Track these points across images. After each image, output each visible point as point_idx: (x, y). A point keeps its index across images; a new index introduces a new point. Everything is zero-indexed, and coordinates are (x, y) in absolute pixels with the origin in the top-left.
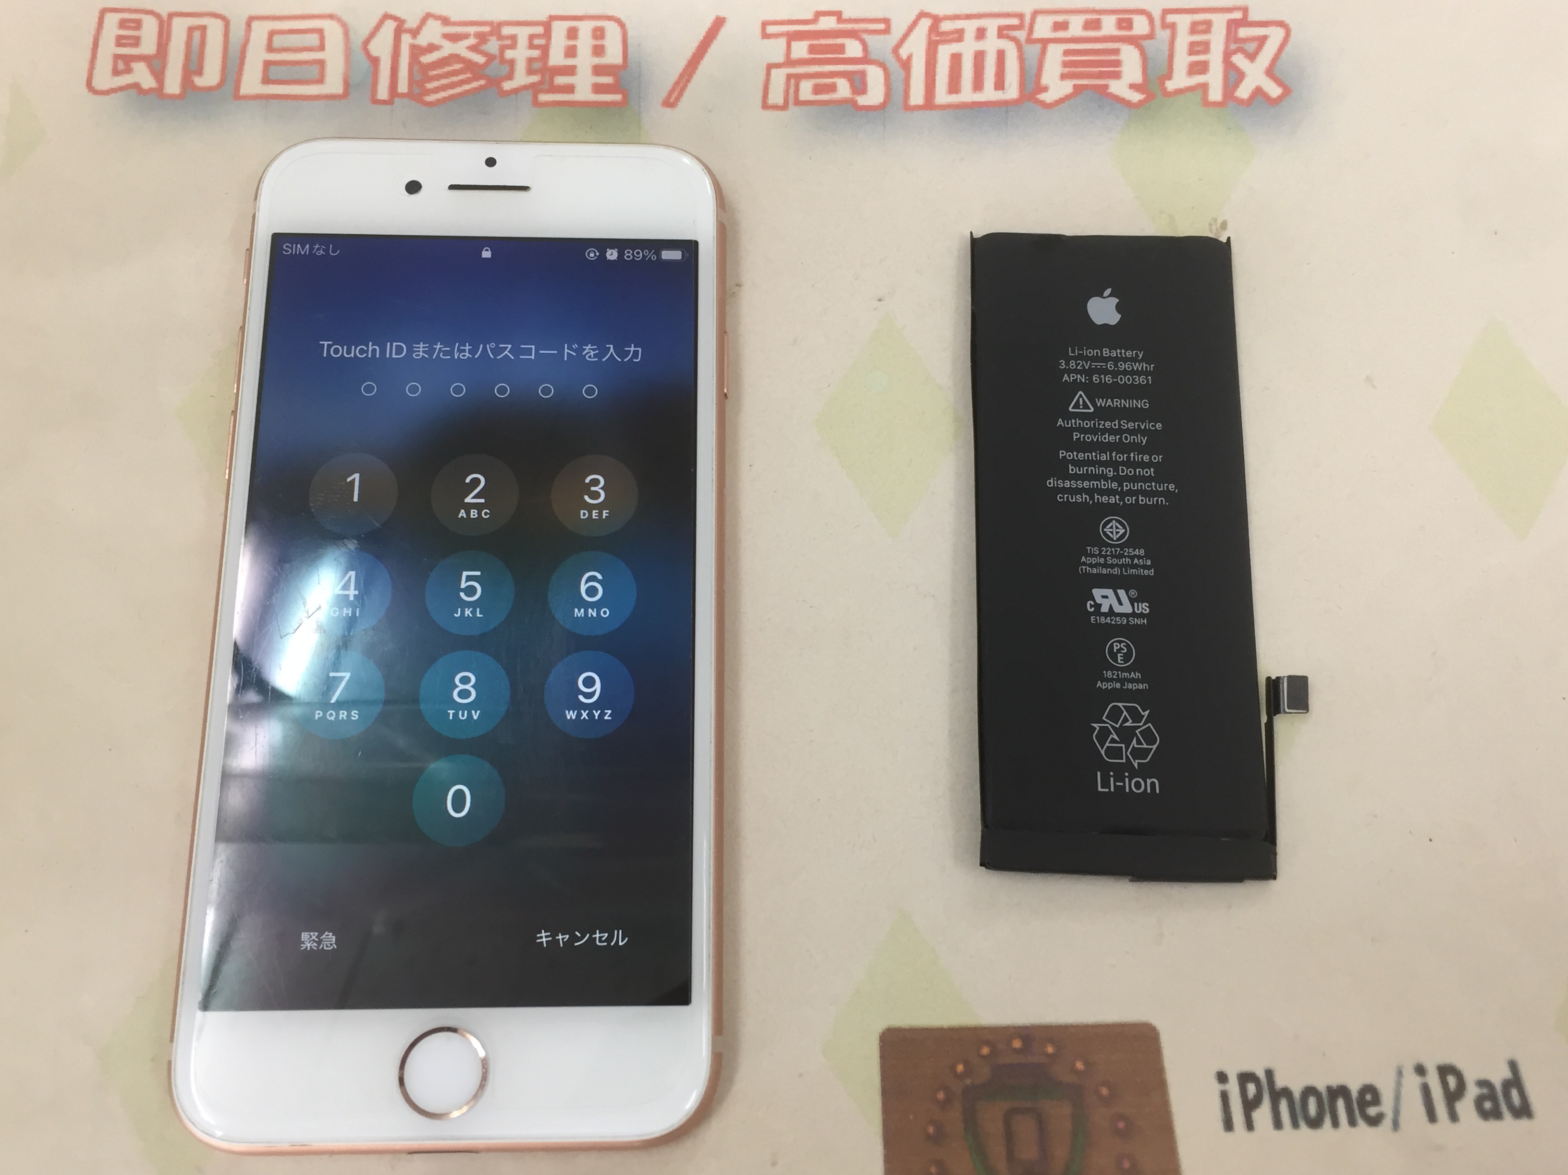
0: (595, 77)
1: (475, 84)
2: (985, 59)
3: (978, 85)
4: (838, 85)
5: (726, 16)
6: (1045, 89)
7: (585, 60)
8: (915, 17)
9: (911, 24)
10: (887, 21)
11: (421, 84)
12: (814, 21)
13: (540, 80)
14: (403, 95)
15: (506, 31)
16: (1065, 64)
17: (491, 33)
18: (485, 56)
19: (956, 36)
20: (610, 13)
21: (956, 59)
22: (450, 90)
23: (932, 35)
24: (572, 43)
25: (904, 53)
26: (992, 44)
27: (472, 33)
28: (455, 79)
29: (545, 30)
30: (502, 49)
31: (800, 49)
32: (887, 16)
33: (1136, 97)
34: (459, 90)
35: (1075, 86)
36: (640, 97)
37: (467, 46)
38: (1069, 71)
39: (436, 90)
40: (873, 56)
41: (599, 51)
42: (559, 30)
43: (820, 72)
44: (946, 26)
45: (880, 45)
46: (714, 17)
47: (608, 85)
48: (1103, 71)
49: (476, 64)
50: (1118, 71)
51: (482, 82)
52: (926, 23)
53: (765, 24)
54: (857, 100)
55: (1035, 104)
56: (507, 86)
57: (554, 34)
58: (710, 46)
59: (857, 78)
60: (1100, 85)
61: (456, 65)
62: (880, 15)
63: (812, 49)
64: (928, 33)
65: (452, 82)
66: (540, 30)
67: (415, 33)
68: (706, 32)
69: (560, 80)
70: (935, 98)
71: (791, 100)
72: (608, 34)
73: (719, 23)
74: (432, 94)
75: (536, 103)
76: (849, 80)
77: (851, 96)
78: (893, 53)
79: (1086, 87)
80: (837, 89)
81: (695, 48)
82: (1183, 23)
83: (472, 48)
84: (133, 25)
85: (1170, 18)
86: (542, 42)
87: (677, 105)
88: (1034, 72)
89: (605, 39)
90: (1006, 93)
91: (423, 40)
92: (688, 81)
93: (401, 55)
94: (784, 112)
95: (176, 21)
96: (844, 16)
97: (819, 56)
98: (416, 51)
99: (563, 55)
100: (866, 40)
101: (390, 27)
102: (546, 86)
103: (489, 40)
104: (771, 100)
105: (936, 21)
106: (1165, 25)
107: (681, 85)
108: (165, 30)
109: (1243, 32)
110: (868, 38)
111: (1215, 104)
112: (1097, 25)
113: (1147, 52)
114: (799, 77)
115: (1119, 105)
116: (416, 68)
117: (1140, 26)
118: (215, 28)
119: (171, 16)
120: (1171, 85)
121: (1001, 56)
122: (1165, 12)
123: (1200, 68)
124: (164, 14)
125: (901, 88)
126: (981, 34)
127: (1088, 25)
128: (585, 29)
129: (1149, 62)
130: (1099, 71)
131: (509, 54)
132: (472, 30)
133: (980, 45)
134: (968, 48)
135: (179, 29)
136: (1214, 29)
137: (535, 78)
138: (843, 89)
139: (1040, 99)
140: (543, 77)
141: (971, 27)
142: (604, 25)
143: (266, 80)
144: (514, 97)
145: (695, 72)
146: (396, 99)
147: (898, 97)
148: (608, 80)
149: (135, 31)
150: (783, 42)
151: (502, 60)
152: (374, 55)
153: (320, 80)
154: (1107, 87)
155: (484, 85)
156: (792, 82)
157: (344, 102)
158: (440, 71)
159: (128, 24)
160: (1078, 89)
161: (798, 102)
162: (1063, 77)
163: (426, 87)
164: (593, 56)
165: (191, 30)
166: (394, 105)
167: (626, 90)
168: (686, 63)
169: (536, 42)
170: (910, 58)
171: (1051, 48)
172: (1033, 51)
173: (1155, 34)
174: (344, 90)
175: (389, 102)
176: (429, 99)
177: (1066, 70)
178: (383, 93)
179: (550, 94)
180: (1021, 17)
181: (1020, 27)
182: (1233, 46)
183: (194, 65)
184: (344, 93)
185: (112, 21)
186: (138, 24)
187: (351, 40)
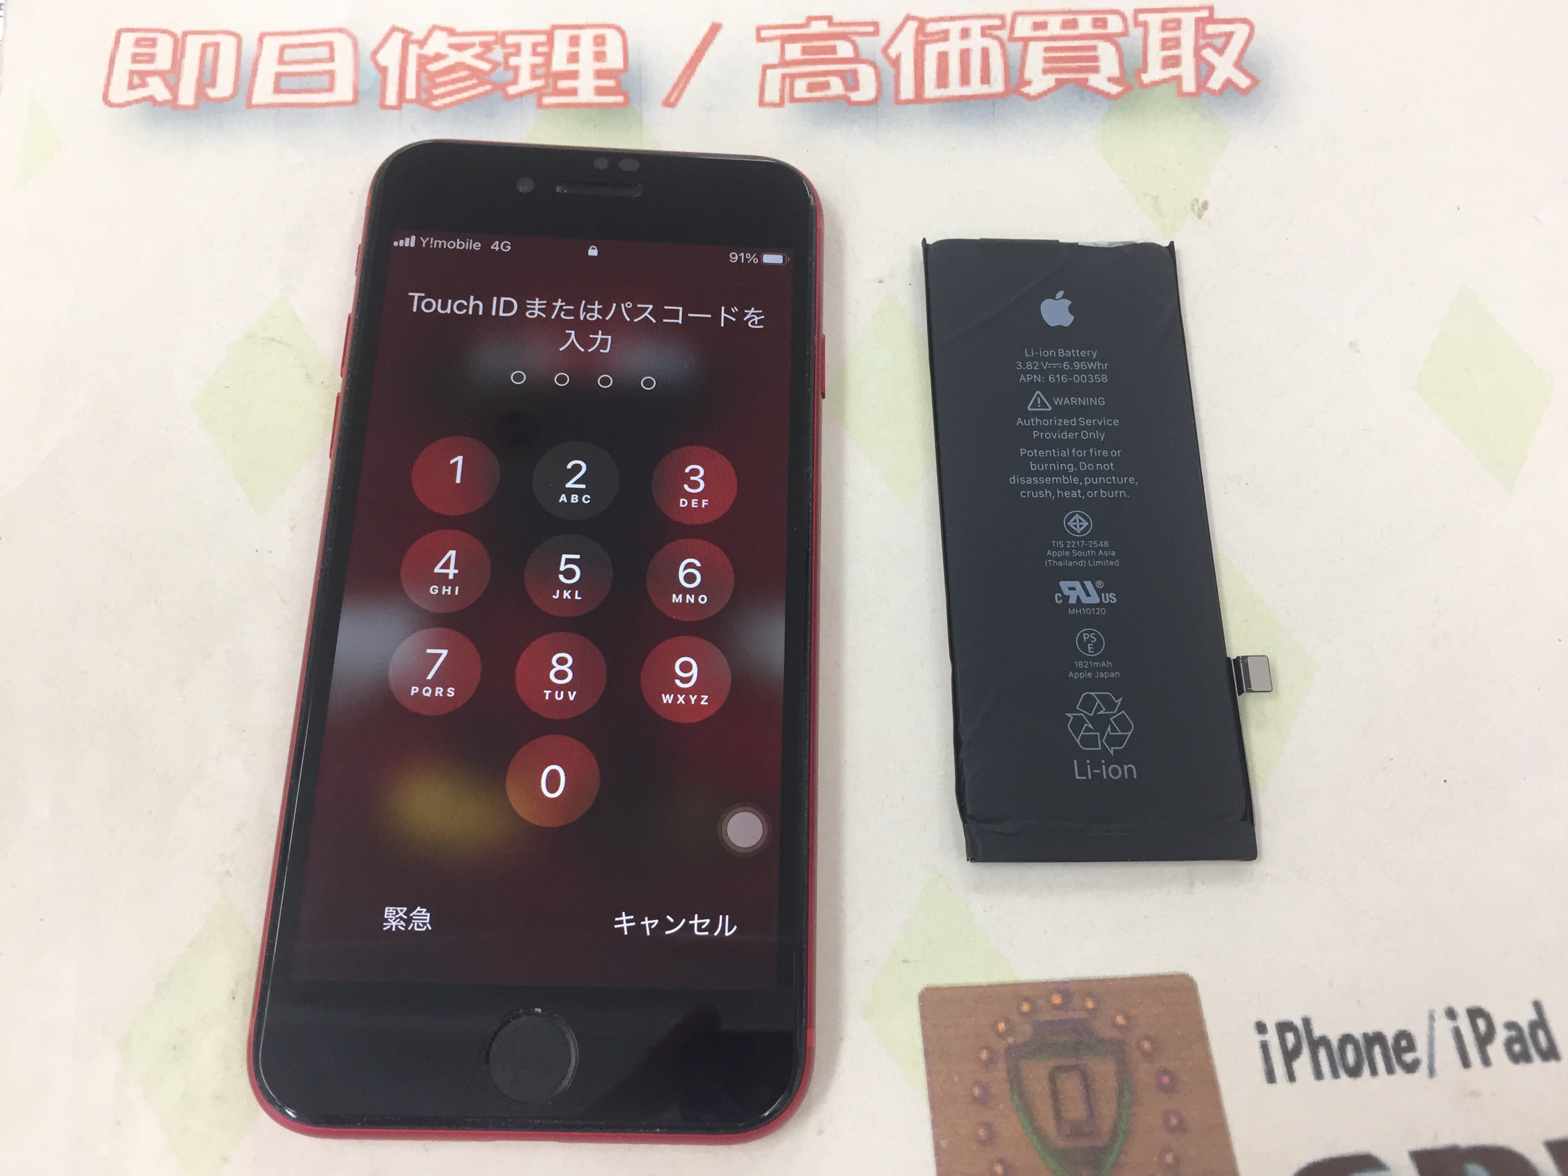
0: (597, 81)
1: (480, 90)
2: (970, 56)
3: (965, 79)
4: (831, 83)
5: (722, 22)
6: (1029, 83)
7: (587, 65)
8: (902, 20)
9: (899, 26)
11: (429, 90)
12: (806, 25)
13: (544, 84)
14: (411, 101)
15: (510, 40)
16: (1047, 60)
17: (496, 42)
18: (490, 64)
19: (941, 36)
20: (610, 23)
21: (943, 57)
22: (457, 95)
23: (919, 37)
24: (574, 50)
25: (893, 52)
27: (477, 42)
28: (460, 85)
29: (548, 38)
30: (507, 57)
31: (794, 51)
32: (876, 20)
33: (1115, 89)
34: (466, 94)
35: (1057, 80)
36: (641, 98)
37: (473, 54)
38: (1050, 66)
39: (444, 95)
40: (863, 56)
41: (600, 56)
42: (561, 38)
43: (813, 71)
44: (931, 28)
45: (870, 46)
46: (711, 24)
47: (609, 88)
48: (1082, 66)
49: (481, 71)
50: (1097, 66)
51: (488, 87)
52: (912, 26)
53: (759, 29)
54: (849, 98)
55: (1019, 97)
56: (512, 90)
57: (556, 43)
58: (707, 49)
59: (849, 77)
60: (1080, 79)
61: (461, 72)
62: (869, 19)
63: (805, 51)
64: (915, 34)
65: (457, 88)
66: (543, 38)
67: (422, 43)
68: (703, 37)
69: (564, 84)
70: (924, 93)
71: (787, 97)
72: (609, 40)
73: (715, 29)
74: (440, 100)
75: (541, 105)
76: (841, 78)
77: (844, 93)
78: (882, 53)
79: (1067, 81)
80: (831, 87)
81: (693, 52)
82: (1154, 21)
83: (478, 57)
84: (149, 43)
85: (1142, 17)
86: (545, 49)
87: (677, 104)
88: (1018, 66)
89: (606, 46)
90: (991, 87)
91: (430, 50)
92: (687, 82)
93: (409, 63)
94: (780, 109)
95: (190, 39)
96: (835, 20)
97: (812, 57)
98: (423, 61)
99: (565, 61)
100: (856, 42)
101: (398, 38)
102: (550, 90)
103: (494, 49)
104: (768, 98)
105: (923, 23)
106: (1137, 24)
107: (681, 86)
108: (180, 48)
109: (1211, 29)
110: (858, 40)
111: (1190, 94)
112: (1073, 24)
113: (1122, 48)
114: (793, 77)
115: (1099, 97)
116: (423, 75)
117: (1114, 25)
118: (228, 46)
119: (185, 34)
120: (1146, 78)
121: (985, 52)
122: (1137, 12)
123: (1172, 62)
124: (179, 34)
125: (892, 84)
126: (965, 33)
127: (1066, 25)
128: (587, 36)
129: (1126, 59)
130: (1081, 67)
131: (513, 61)
132: (477, 39)
133: (965, 44)
134: (953, 47)
135: (193, 46)
136: (1183, 26)
137: (539, 83)
138: (837, 87)
139: (1025, 92)
140: (547, 82)
141: (955, 28)
142: (605, 33)
143: (278, 90)
144: (519, 101)
145: (694, 74)
146: (405, 105)
147: (889, 92)
148: (610, 83)
149: (150, 49)
150: (777, 44)
151: (507, 67)
152: (383, 65)
153: (331, 89)
154: (1086, 80)
155: (490, 90)
156: (787, 82)
157: (353, 108)
158: (447, 78)
159: (143, 43)
160: (1059, 84)
161: (793, 100)
162: (1045, 72)
163: (433, 93)
164: (595, 62)
165: (204, 48)
166: (402, 111)
167: (628, 92)
168: (685, 65)
169: (540, 50)
170: (899, 57)
171: (1032, 45)
172: (1015, 48)
173: (1129, 32)
174: (353, 97)
175: (398, 107)
176: (436, 104)
177: (1048, 66)
178: (391, 99)
179: (554, 97)
180: (1002, 17)
181: (1002, 27)
182: (1202, 41)
183: (207, 79)
184: (353, 100)
185: (127, 42)
186: (153, 43)
187: (360, 52)
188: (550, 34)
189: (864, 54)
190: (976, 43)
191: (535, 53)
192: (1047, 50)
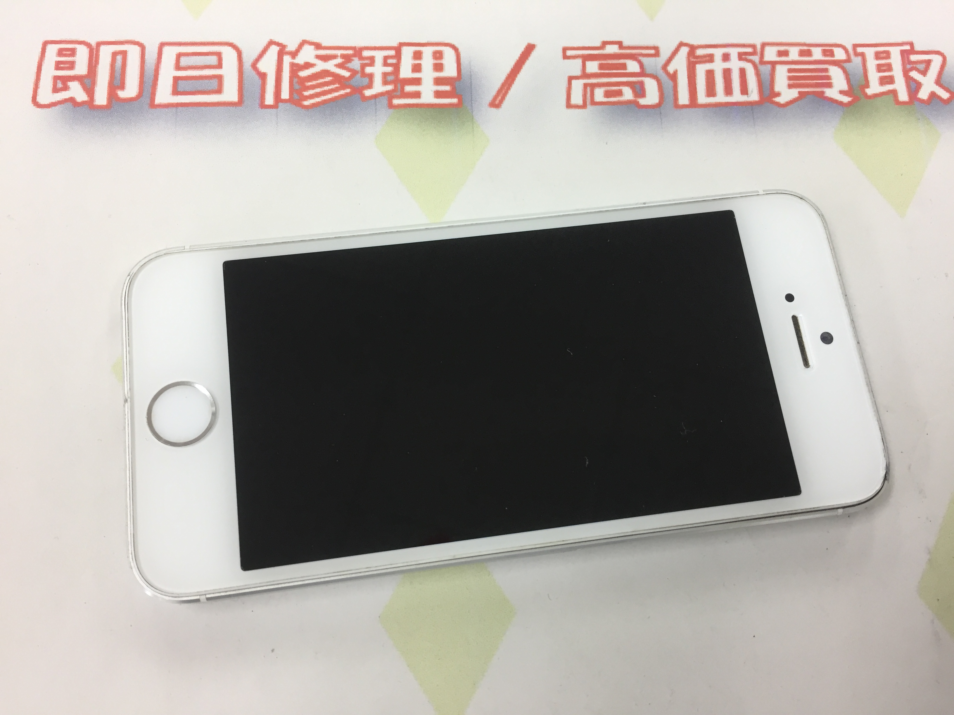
0: (436, 86)
1: (342, 92)
2: (731, 74)
3: (728, 91)
4: (623, 91)
5: (535, 44)
6: (778, 94)
7: (428, 74)
8: (677, 46)
9: (674, 51)
11: (299, 92)
12: (602, 47)
13: (393, 88)
14: (285, 101)
15: (366, 53)
16: (790, 78)
17: (354, 55)
18: (349, 72)
19: (708, 58)
20: (446, 42)
22: (322, 96)
23: (690, 58)
24: (417, 62)
25: (671, 69)
27: (339, 56)
28: (326, 88)
29: (396, 52)
30: (363, 66)
31: (593, 67)
32: (656, 45)
33: (846, 99)
34: (329, 96)
35: (799, 93)
36: (472, 100)
37: (335, 64)
38: (794, 81)
39: (311, 97)
40: (648, 71)
42: (407, 53)
43: (609, 82)
44: (700, 52)
45: (653, 64)
46: (527, 44)
47: (446, 92)
48: (818, 83)
49: (343, 77)
50: (830, 82)
51: (348, 90)
52: (685, 50)
53: (565, 50)
54: (638, 102)
55: (772, 104)
56: (368, 93)
57: (402, 57)
58: (524, 64)
59: (638, 86)
60: (818, 92)
61: (327, 78)
62: (651, 44)
63: (601, 67)
64: (687, 57)
65: (325, 90)
66: (392, 53)
67: (294, 54)
68: (520, 54)
69: (409, 88)
70: (697, 100)
71: (589, 101)
72: (446, 55)
73: (530, 49)
74: (308, 100)
75: (391, 106)
76: (631, 88)
77: (634, 99)
78: (663, 69)
79: (808, 93)
80: (623, 94)
81: (513, 66)
82: (870, 53)
83: (339, 66)
84: (68, 53)
85: (859, 50)
86: (394, 61)
87: (501, 105)
88: (768, 83)
89: (443, 60)
90: (750, 97)
91: (300, 60)
92: (509, 89)
93: (284, 71)
94: (584, 110)
95: (103, 48)
96: (625, 44)
97: (607, 71)
98: (295, 68)
99: (411, 70)
100: (641, 61)
101: (274, 50)
102: (399, 93)
103: (353, 60)
104: (573, 101)
105: (693, 49)
106: (856, 54)
107: (503, 92)
108: (94, 56)
109: (914, 58)
110: (644, 60)
111: (903, 103)
112: (808, 53)
113: (848, 70)
114: (593, 86)
115: (834, 105)
116: (295, 80)
117: (839, 54)
118: (134, 53)
119: (99, 44)
120: (869, 91)
121: (743, 72)
122: (856, 46)
123: (889, 80)
124: (94, 44)
125: (672, 93)
126: (726, 57)
127: (802, 53)
128: (428, 52)
129: (850, 77)
130: (816, 82)
131: (368, 70)
132: (339, 52)
133: (726, 65)
134: (718, 66)
135: (105, 54)
136: (892, 56)
137: (390, 87)
138: (628, 94)
139: (776, 101)
140: (395, 86)
141: (718, 53)
142: (441, 50)
143: (176, 92)
144: (373, 101)
145: (515, 82)
146: (280, 104)
147: (670, 98)
148: (447, 88)
149: (70, 57)
150: (579, 61)
151: (364, 75)
152: (262, 71)
153: (219, 91)
154: (823, 93)
155: (350, 92)
156: (589, 89)
157: (239, 108)
158: (314, 83)
159: (65, 53)
160: (802, 95)
161: (594, 103)
162: (790, 86)
163: (303, 94)
164: (434, 72)
165: (115, 55)
166: (278, 109)
167: (461, 96)
168: (507, 75)
169: (390, 61)
170: (676, 72)
171: (778, 68)
172: (765, 69)
173: (852, 60)
174: (238, 99)
175: (275, 106)
176: (306, 103)
177: (791, 82)
178: (269, 100)
179: (401, 99)
180: (753, 46)
181: (754, 53)
182: (908, 66)
183: (117, 82)
184: (238, 101)
185: (52, 50)
186: (73, 52)
187: (243, 61)
188: (398, 50)
190: (735, 65)
191: (385, 64)
192: (790, 71)
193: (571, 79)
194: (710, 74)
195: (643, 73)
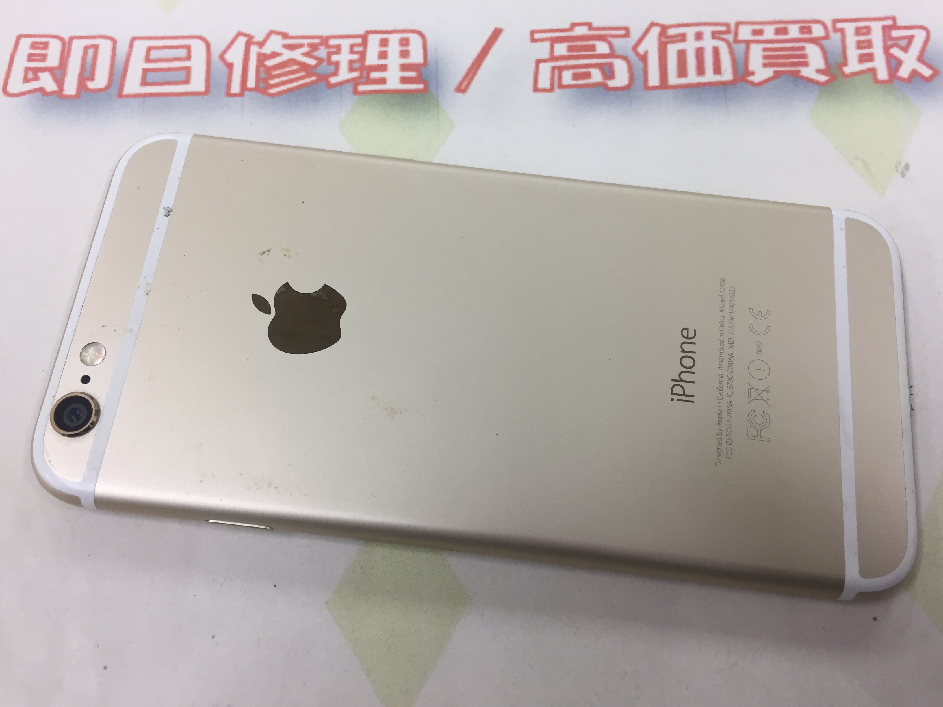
0: (402, 72)
1: (308, 80)
2: (704, 53)
3: (701, 71)
4: (592, 73)
5: (502, 28)
6: (753, 73)
7: (394, 61)
8: (648, 26)
9: (645, 31)
10: (626, 29)
11: (265, 81)
12: (571, 29)
13: (359, 75)
14: (251, 90)
15: (332, 42)
16: (765, 58)
17: (321, 44)
18: (315, 60)
19: (680, 38)
20: (413, 28)
21: (682, 55)
22: (288, 85)
23: (662, 38)
24: (384, 49)
25: (641, 50)
26: (708, 43)
27: (306, 44)
28: (292, 76)
29: (362, 40)
30: (329, 55)
31: (561, 49)
32: (626, 26)
33: (822, 78)
34: (295, 84)
35: (775, 72)
36: (438, 86)
37: (302, 52)
38: (769, 60)
39: (277, 85)
42: (374, 41)
43: (577, 64)
44: (671, 32)
45: (622, 45)
46: (494, 28)
47: (412, 77)
48: (794, 62)
49: (309, 66)
50: (807, 62)
51: (314, 78)
52: (656, 30)
53: (533, 33)
54: (607, 84)
55: (746, 84)
56: (333, 80)
57: (369, 44)
58: (491, 49)
59: (607, 68)
60: (794, 71)
61: (293, 66)
62: (621, 24)
63: (570, 49)
64: (658, 37)
65: (290, 79)
66: (359, 41)
67: (261, 45)
68: (488, 38)
69: (374, 75)
70: (668, 81)
71: (556, 84)
72: (412, 42)
73: (497, 33)
74: (274, 88)
75: (356, 92)
76: (600, 70)
77: (602, 81)
78: (633, 50)
79: (784, 72)
80: (592, 76)
81: (479, 51)
82: (850, 28)
83: (306, 54)
84: (41, 46)
85: (839, 25)
86: (360, 49)
87: (467, 91)
88: (742, 62)
89: (410, 46)
90: (722, 76)
91: (267, 49)
92: (475, 73)
93: (250, 60)
94: (551, 94)
95: (75, 42)
96: (595, 25)
97: (576, 54)
98: (261, 58)
99: (376, 57)
100: (611, 42)
101: (242, 41)
102: (364, 80)
103: (319, 49)
104: (541, 85)
105: (664, 28)
106: (836, 30)
107: (470, 77)
108: (66, 49)
109: (895, 33)
110: (614, 41)
111: (883, 82)
112: (785, 31)
113: (826, 48)
114: (561, 69)
115: (811, 84)
116: (262, 69)
117: (817, 31)
118: (105, 47)
119: (72, 39)
120: (847, 70)
121: (716, 51)
122: (835, 21)
123: (868, 58)
124: (66, 38)
125: (641, 73)
126: (699, 37)
127: (778, 31)
128: (394, 39)
129: (828, 56)
130: (792, 62)
131: (334, 58)
132: (305, 41)
133: (699, 44)
134: (690, 46)
135: (77, 48)
136: (873, 32)
137: (355, 74)
138: (596, 76)
139: (750, 80)
140: (361, 73)
141: (691, 32)
142: (409, 37)
143: (144, 83)
144: (338, 88)
145: (481, 67)
146: (246, 93)
147: (639, 80)
148: (412, 74)
149: (43, 51)
150: (547, 45)
151: (329, 62)
152: (229, 62)
153: (187, 81)
154: (799, 72)
155: (315, 80)
156: (556, 72)
157: (205, 97)
158: (280, 71)
159: (38, 46)
160: (777, 75)
161: (561, 86)
162: (765, 65)
163: (269, 83)
164: (400, 58)
165: (86, 48)
166: (244, 97)
167: (427, 81)
168: (473, 61)
169: (356, 49)
170: (646, 53)
171: (753, 46)
172: (740, 48)
173: (830, 36)
174: (205, 88)
175: (241, 94)
176: (272, 91)
177: (767, 61)
178: (236, 88)
179: (366, 85)
180: (727, 25)
181: (728, 32)
182: (890, 43)
183: (87, 74)
184: (205, 91)
185: (25, 44)
186: (46, 45)
187: (211, 52)
188: (364, 38)
189: (618, 52)
191: (352, 52)
192: (765, 50)
193: (538, 62)
194: (682, 54)
195: (612, 55)
